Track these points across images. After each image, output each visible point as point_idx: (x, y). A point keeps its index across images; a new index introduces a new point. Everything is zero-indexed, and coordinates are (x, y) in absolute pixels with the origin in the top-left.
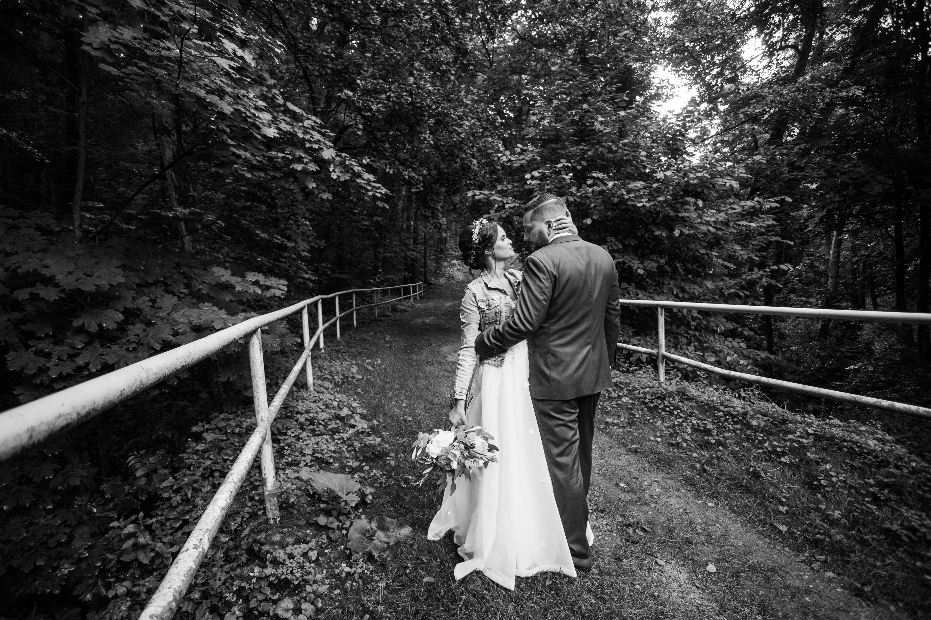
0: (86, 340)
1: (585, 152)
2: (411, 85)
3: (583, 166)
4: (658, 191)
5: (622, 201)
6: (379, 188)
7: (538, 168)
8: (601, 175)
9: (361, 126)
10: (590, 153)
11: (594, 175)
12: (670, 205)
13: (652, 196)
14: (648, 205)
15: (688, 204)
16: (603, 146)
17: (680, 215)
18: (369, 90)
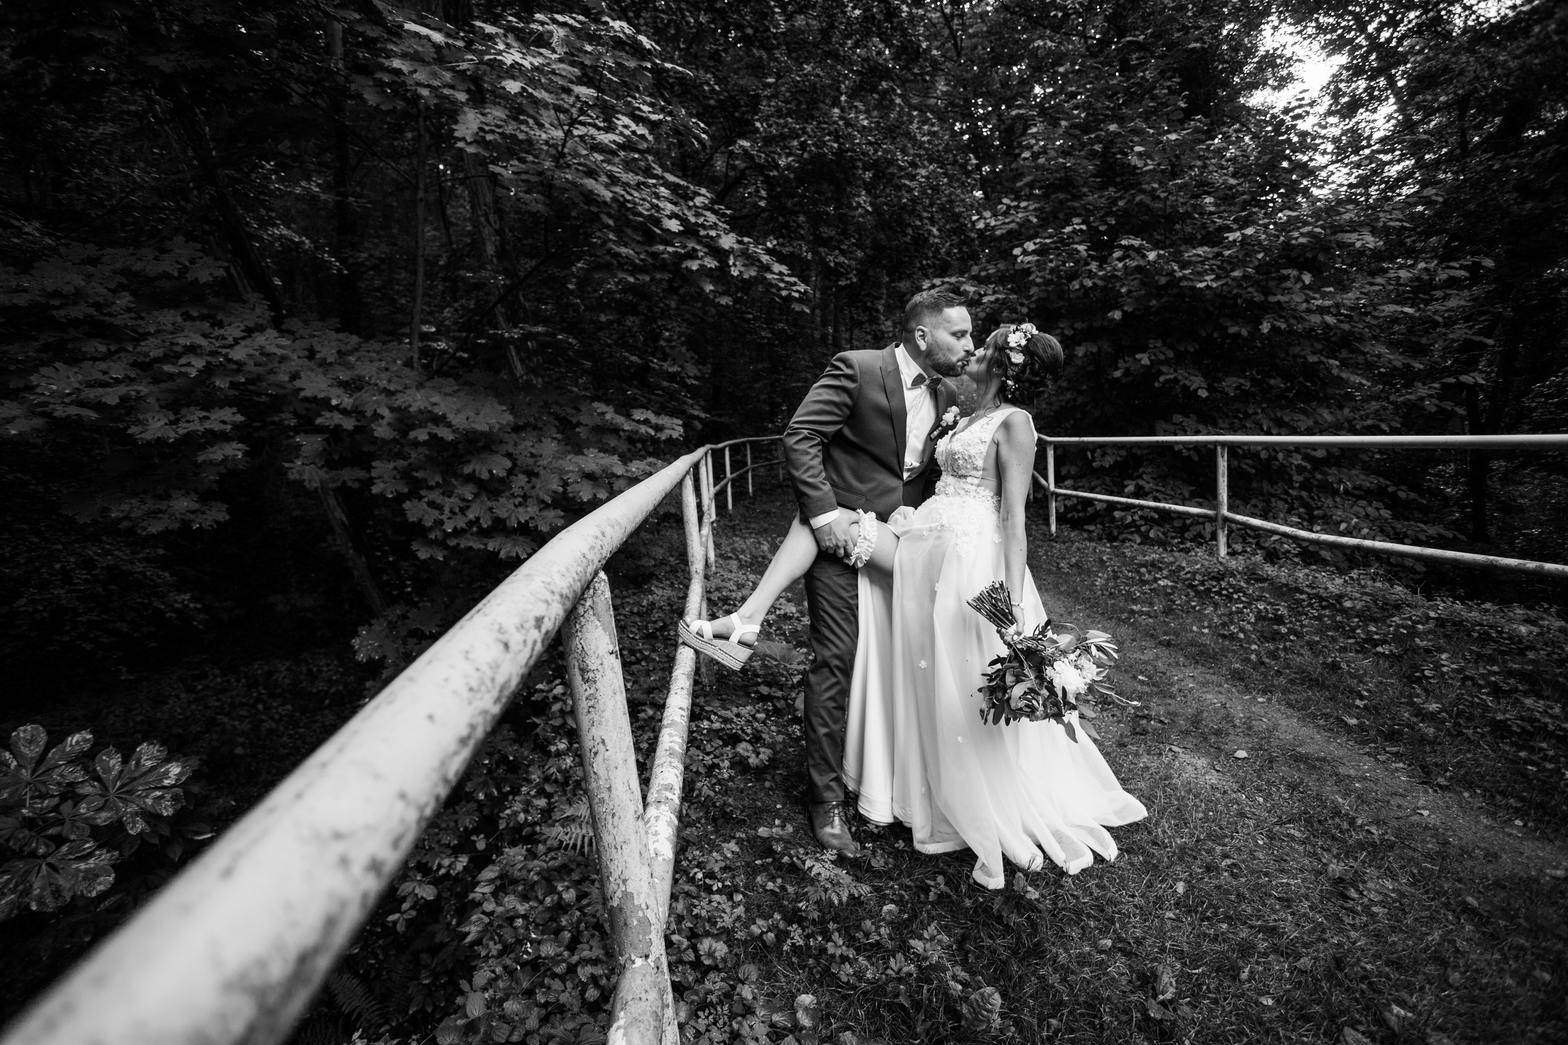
0: (475, 491)
1: (1114, 202)
2: (836, 123)
3: (1110, 225)
4: (1234, 263)
5: (1173, 282)
6: (795, 284)
7: (1036, 236)
8: (1137, 243)
9: (763, 193)
10: (1121, 203)
11: (1123, 242)
12: (1257, 284)
13: (1222, 272)
14: (1214, 285)
15: (1287, 278)
16: (1144, 192)
17: (1272, 299)
18: (774, 137)
